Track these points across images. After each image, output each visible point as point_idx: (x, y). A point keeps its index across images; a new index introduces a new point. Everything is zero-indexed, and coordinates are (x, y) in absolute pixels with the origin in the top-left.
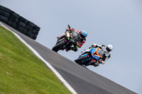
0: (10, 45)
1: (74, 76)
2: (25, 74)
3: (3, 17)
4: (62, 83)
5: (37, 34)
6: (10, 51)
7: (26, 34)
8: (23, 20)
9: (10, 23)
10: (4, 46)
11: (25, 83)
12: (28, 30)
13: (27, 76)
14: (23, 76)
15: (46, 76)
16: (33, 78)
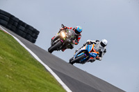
0: (10, 48)
1: (73, 79)
2: (25, 77)
3: (3, 21)
4: (61, 86)
5: (36, 37)
6: (9, 55)
7: (25, 38)
8: (23, 24)
9: (10, 27)
10: (4, 49)
11: (25, 85)
12: (28, 34)
13: (27, 79)
14: (22, 79)
15: (45, 79)
16: (32, 80)
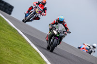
5: (11, 11)
11: (4, 44)
14: (2, 40)
16: (9, 40)
